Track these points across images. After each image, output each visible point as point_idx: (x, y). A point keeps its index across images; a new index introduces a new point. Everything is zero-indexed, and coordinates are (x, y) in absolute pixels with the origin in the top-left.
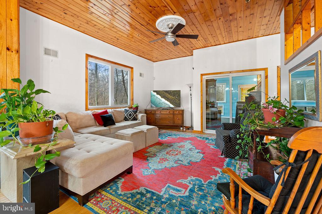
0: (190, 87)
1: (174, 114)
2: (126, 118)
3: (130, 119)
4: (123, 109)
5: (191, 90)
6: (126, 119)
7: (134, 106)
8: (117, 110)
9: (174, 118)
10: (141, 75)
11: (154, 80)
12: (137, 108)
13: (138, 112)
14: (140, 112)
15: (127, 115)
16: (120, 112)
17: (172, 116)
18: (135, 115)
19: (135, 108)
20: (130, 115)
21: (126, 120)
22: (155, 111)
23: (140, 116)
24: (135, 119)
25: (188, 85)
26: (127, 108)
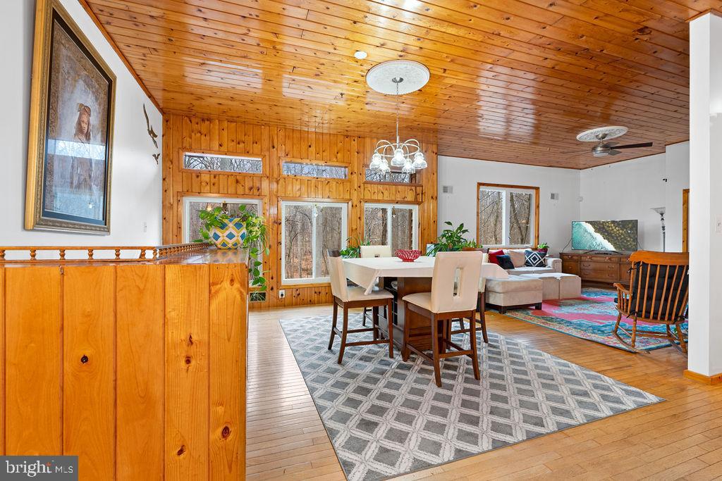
0: (662, 214)
1: (620, 263)
2: (527, 262)
3: (534, 264)
4: (524, 251)
5: (663, 219)
6: (527, 264)
7: (541, 247)
8: (515, 250)
9: (620, 270)
10: (553, 196)
11: (580, 201)
12: (545, 249)
13: (547, 255)
14: (551, 256)
15: (529, 259)
16: (519, 253)
17: (615, 266)
18: (542, 260)
19: (542, 250)
20: (535, 259)
21: (528, 266)
22: (580, 256)
23: (550, 261)
24: (542, 265)
25: (656, 210)
26: (530, 250)
